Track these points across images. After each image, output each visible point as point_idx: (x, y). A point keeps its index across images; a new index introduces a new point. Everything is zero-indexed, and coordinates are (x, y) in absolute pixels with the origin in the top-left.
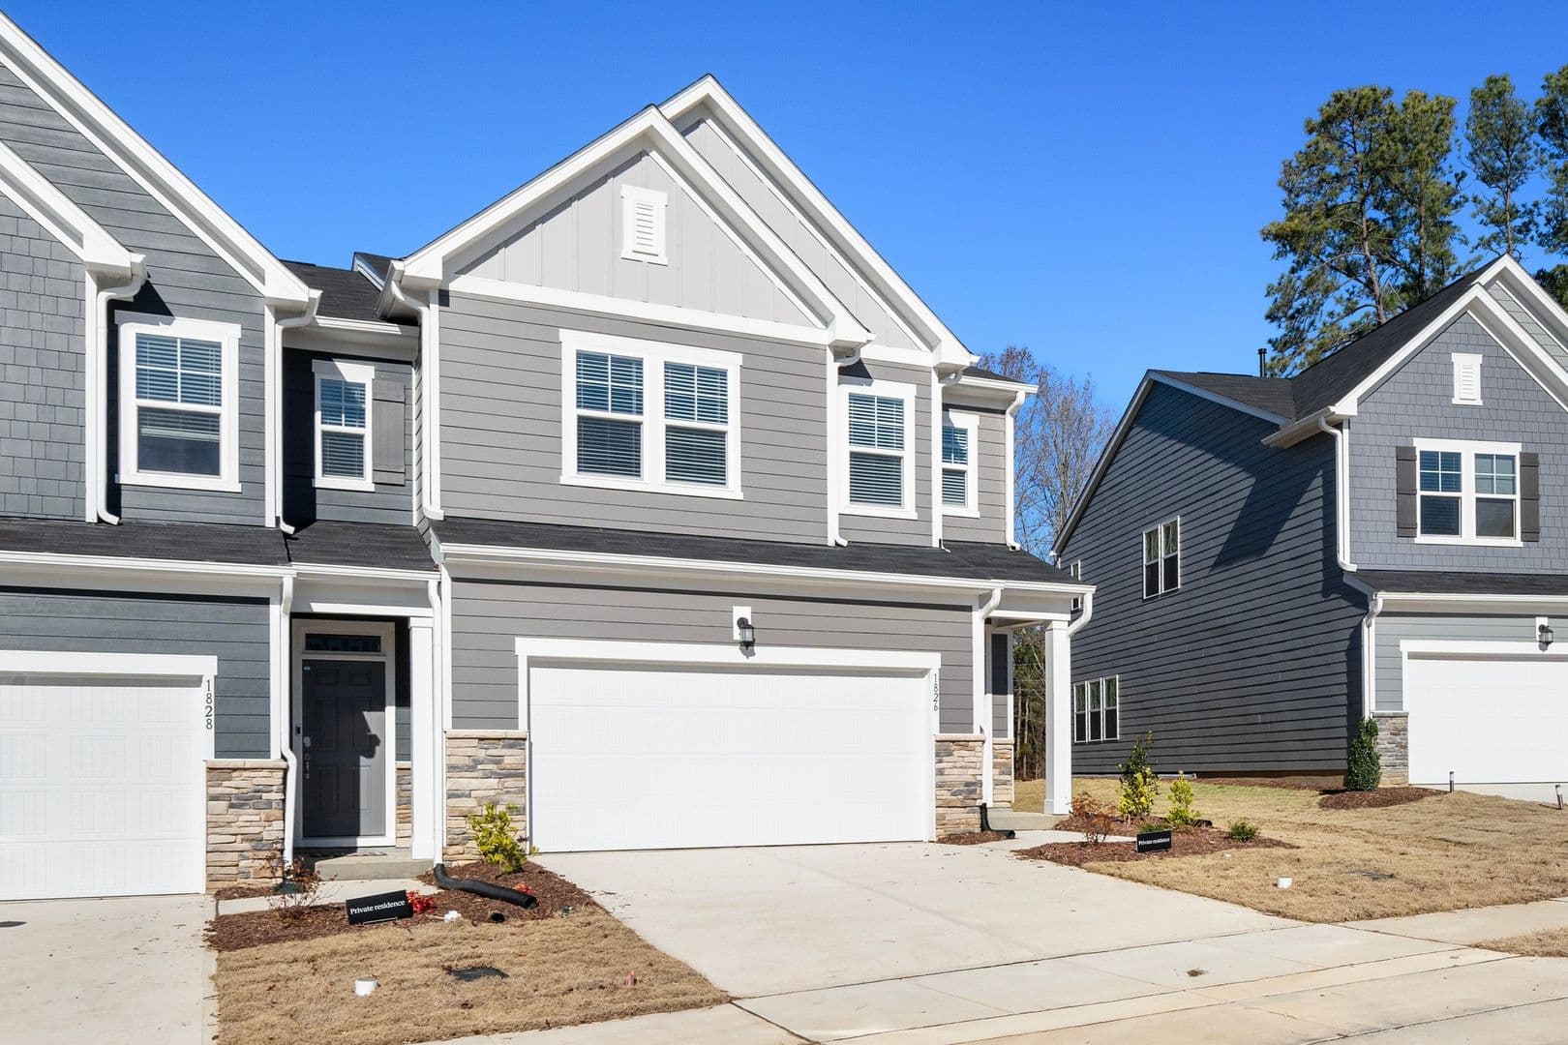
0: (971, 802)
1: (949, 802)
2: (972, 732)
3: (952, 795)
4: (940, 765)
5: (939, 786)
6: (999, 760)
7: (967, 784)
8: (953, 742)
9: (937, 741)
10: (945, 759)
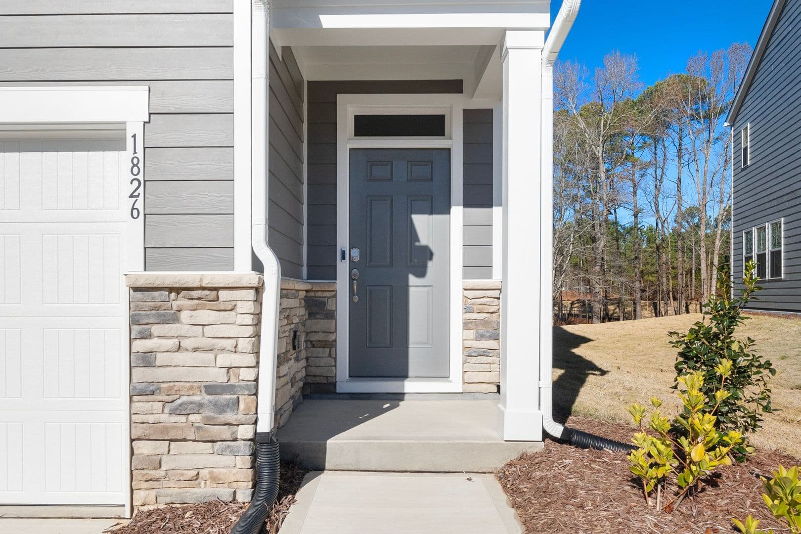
0: (225, 432)
1: (166, 430)
2: (233, 269)
3: (173, 412)
4: (141, 345)
5: (137, 392)
6: (474, 316)
7: (211, 389)
8: (178, 290)
9: (136, 289)
10: (156, 329)
